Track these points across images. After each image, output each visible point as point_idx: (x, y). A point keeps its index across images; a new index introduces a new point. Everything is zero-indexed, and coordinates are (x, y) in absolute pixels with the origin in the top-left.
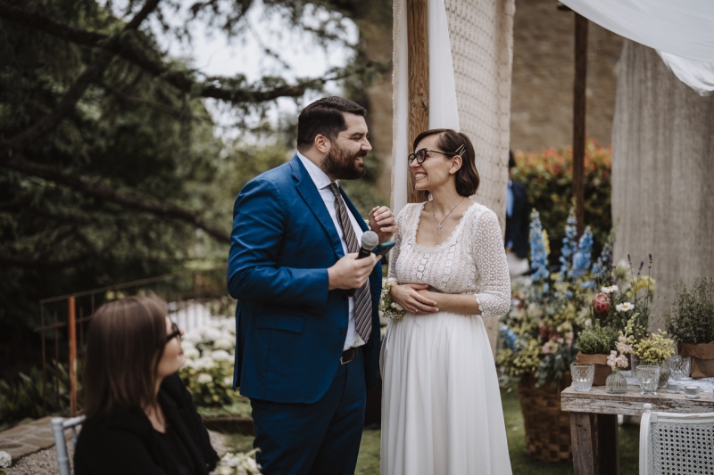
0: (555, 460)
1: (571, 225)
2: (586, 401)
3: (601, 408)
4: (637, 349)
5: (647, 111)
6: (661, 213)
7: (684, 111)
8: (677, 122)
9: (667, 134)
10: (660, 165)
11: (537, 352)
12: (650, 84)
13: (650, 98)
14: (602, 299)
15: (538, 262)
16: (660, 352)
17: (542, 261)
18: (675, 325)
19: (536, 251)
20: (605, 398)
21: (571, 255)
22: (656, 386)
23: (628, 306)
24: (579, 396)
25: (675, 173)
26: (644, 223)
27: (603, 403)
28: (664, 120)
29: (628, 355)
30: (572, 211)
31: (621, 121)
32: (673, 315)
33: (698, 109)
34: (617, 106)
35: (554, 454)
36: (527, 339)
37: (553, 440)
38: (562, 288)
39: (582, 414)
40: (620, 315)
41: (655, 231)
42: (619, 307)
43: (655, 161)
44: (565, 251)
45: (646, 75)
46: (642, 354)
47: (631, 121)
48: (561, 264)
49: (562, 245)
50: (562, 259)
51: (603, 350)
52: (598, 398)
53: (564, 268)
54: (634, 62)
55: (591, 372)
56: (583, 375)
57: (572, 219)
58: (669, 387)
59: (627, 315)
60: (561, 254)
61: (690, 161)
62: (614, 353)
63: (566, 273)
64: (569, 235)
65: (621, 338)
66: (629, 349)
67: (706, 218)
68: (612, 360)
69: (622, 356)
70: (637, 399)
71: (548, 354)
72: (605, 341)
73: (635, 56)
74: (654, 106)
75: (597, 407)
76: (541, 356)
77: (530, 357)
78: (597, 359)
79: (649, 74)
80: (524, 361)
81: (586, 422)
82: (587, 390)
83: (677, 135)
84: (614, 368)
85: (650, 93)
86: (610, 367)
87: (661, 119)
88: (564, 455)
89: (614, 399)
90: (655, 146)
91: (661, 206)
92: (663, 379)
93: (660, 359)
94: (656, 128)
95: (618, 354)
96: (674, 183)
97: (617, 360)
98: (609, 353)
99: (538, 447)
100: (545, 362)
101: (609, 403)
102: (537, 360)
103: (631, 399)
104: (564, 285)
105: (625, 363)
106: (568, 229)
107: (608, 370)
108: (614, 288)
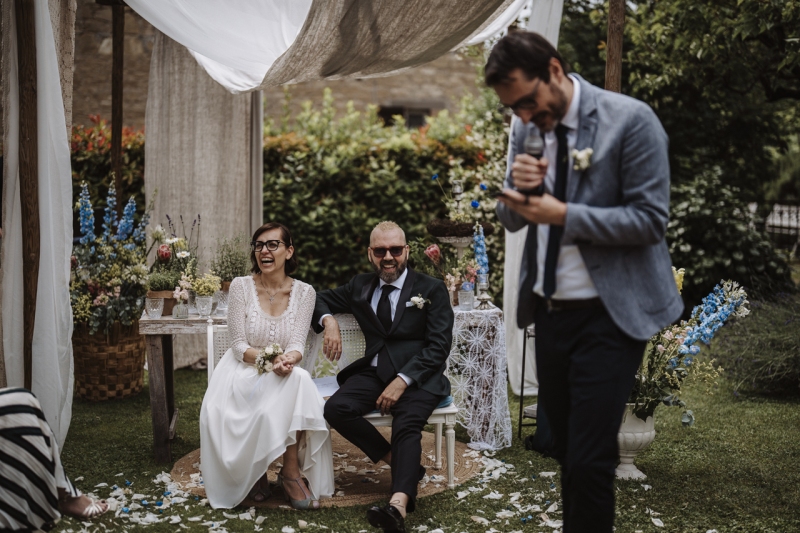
0: (104, 398)
1: (111, 196)
2: (159, 325)
3: (171, 330)
4: (193, 285)
5: (175, 100)
6: (186, 187)
7: (204, 102)
8: (199, 110)
9: (191, 120)
10: (185, 146)
11: (88, 305)
12: (177, 77)
13: (177, 89)
14: (165, 249)
15: (86, 227)
16: (212, 287)
17: (90, 226)
18: (219, 268)
19: (84, 217)
20: (173, 323)
22: (210, 311)
23: (185, 254)
24: (154, 322)
25: (198, 154)
26: (172, 195)
27: (172, 326)
28: (189, 108)
29: (189, 291)
30: (112, 184)
31: (153, 106)
32: (216, 261)
33: (215, 101)
34: (149, 93)
35: (103, 393)
36: (78, 295)
37: (102, 382)
38: (107, 249)
39: (155, 336)
40: (180, 260)
41: (181, 202)
42: (179, 255)
43: (181, 142)
44: (107, 219)
45: (174, 69)
46: (198, 289)
47: (161, 107)
48: (104, 230)
49: (104, 213)
50: (104, 226)
51: (170, 288)
52: (168, 322)
53: (106, 233)
54: (163, 57)
55: (161, 304)
56: (155, 306)
57: (112, 192)
58: (219, 312)
59: (185, 261)
60: (103, 222)
61: (209, 144)
62: (178, 288)
63: (107, 238)
64: (110, 205)
65: (183, 277)
66: (188, 285)
67: (222, 192)
68: (177, 294)
69: (185, 292)
70: (197, 322)
71: (100, 306)
72: (171, 280)
73: (164, 51)
74: (181, 95)
75: (166, 330)
76: (93, 309)
77: (83, 309)
78: (165, 295)
79: (176, 68)
80: (78, 313)
81: (159, 342)
82: (158, 317)
83: (199, 121)
84: (178, 300)
85: (177, 84)
86: (175, 300)
87: (186, 106)
88: (112, 393)
89: (180, 322)
90: (181, 130)
91: (186, 181)
92: (215, 305)
93: (211, 292)
94: (182, 114)
95: (181, 290)
96: (196, 161)
97: (181, 293)
98: (174, 289)
99: (88, 389)
100: (97, 313)
101: (176, 326)
102: (89, 312)
103: (193, 321)
104: (109, 248)
105: (186, 295)
106: (109, 199)
107: (174, 301)
108: (175, 240)
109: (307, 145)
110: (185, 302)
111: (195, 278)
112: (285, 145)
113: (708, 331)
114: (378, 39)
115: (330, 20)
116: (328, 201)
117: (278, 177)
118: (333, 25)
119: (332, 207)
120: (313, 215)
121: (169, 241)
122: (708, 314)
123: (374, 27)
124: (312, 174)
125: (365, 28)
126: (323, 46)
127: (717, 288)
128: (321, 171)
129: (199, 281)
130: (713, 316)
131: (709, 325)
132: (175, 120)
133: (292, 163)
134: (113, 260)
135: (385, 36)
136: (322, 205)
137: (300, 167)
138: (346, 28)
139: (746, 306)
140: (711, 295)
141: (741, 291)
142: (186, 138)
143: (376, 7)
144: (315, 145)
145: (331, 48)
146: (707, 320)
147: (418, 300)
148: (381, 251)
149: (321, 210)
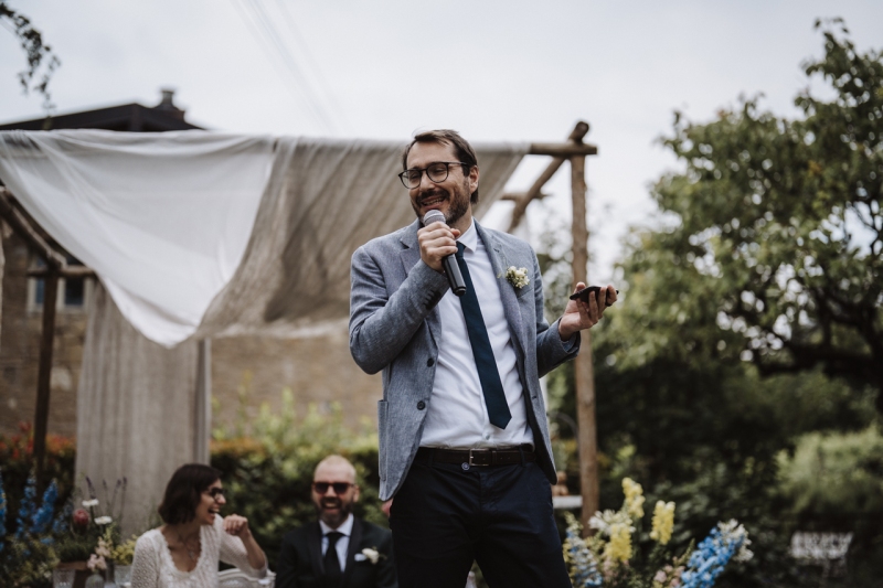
1: (30, 485)
4: (112, 553)
8: (136, 390)
14: (82, 514)
21: (29, 516)
23: (105, 520)
29: (107, 559)
30: (33, 472)
38: (19, 546)
40: (98, 527)
42: (99, 521)
43: (116, 425)
44: (23, 512)
46: (118, 557)
49: (19, 506)
50: (19, 521)
51: (84, 556)
53: (21, 529)
55: (72, 576)
56: (64, 579)
57: (32, 480)
59: (104, 526)
60: (18, 515)
62: (93, 557)
63: (22, 534)
64: (28, 495)
65: (100, 543)
66: (106, 553)
68: (93, 562)
69: (102, 560)
72: (83, 546)
74: (117, 373)
78: (79, 566)
84: (93, 570)
85: (113, 362)
86: (90, 570)
90: (116, 412)
94: (118, 394)
95: (98, 557)
97: (97, 562)
98: (89, 558)
104: (22, 546)
105: (104, 565)
106: (28, 489)
107: (89, 572)
108: (94, 502)
109: (265, 450)
110: (101, 572)
111: (115, 545)
112: (240, 450)
113: (707, 577)
114: (324, 274)
115: (271, 251)
116: (288, 511)
117: (230, 483)
118: (275, 256)
119: (294, 517)
120: (270, 527)
121: (87, 504)
122: (706, 559)
123: (320, 260)
124: (270, 480)
125: (310, 260)
126: (265, 281)
127: (714, 531)
128: (279, 476)
129: (120, 548)
130: (712, 560)
131: (709, 570)
132: (111, 400)
133: (247, 470)
134: (25, 558)
135: (333, 270)
136: (281, 514)
137: (257, 473)
138: (290, 259)
139: (748, 547)
140: (708, 539)
141: (741, 530)
142: (121, 421)
143: (321, 236)
144: (273, 448)
145: (274, 282)
146: (705, 565)
147: (371, 553)
148: (323, 486)
149: (279, 521)
